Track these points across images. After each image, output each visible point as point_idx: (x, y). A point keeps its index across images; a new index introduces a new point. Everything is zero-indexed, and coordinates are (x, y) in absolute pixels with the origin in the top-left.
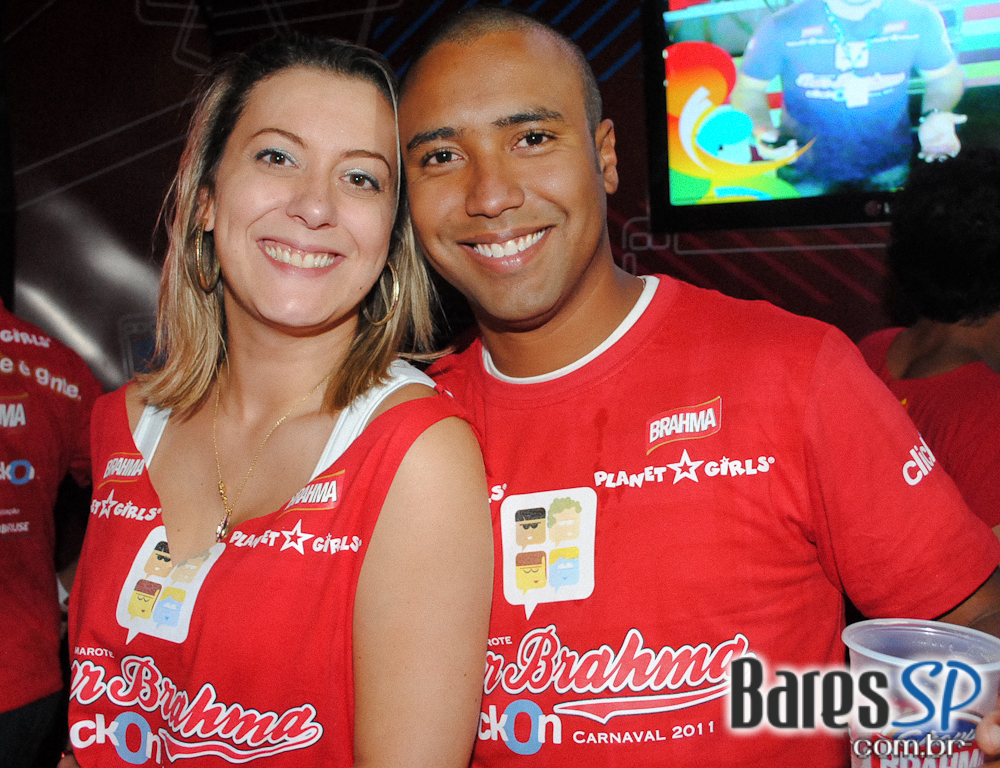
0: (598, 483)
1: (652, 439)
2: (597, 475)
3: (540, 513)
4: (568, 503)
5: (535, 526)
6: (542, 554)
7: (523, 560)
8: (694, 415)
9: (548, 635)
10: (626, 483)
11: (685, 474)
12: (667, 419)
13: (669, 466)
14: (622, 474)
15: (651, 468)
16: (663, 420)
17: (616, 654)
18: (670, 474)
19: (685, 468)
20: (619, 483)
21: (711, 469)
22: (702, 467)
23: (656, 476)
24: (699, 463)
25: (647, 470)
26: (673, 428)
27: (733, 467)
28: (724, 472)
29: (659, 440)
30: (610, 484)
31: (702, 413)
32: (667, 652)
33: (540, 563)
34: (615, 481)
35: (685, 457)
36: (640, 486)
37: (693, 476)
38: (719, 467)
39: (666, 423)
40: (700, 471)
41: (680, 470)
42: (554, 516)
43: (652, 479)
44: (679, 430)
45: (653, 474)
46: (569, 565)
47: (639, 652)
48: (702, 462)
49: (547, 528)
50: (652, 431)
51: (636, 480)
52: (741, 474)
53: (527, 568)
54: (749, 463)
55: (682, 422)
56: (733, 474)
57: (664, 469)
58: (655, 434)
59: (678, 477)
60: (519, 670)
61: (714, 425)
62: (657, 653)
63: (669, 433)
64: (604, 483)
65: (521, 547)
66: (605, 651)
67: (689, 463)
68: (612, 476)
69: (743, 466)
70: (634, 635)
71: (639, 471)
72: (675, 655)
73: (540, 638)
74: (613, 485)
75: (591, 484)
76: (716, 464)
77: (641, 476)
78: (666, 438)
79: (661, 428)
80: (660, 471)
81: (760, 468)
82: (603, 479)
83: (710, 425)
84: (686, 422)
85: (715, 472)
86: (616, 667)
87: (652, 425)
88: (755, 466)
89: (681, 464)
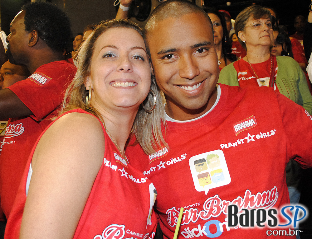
0: (222, 147)
1: (236, 131)
2: (221, 145)
3: (204, 160)
4: (213, 156)
5: (202, 165)
6: (207, 173)
7: (200, 176)
8: (247, 121)
9: (216, 198)
10: (232, 146)
11: (250, 140)
12: (239, 124)
13: (245, 138)
14: (230, 144)
15: (239, 140)
16: (238, 125)
17: (243, 198)
18: (245, 141)
19: (250, 138)
20: (229, 146)
21: (258, 137)
22: (255, 137)
23: (241, 142)
24: (253, 136)
25: (238, 141)
26: (243, 127)
27: (263, 135)
28: (262, 137)
29: (239, 131)
30: (226, 147)
31: (249, 120)
32: (259, 194)
33: (208, 176)
34: (228, 146)
35: (249, 135)
36: (237, 146)
37: (253, 140)
38: (260, 136)
39: (239, 126)
40: (255, 138)
41: (248, 139)
42: (209, 160)
43: (240, 143)
44: (245, 127)
45: (239, 142)
46: (220, 175)
47: (250, 196)
48: (255, 135)
49: (207, 165)
50: (235, 129)
51: (235, 144)
52: (267, 136)
53: (203, 179)
54: (268, 133)
55: (245, 124)
56: (265, 137)
57: (243, 140)
58: (237, 129)
59: (249, 141)
60: (206, 212)
61: (255, 123)
62: (256, 195)
63: (241, 128)
64: (224, 147)
65: (199, 172)
66: (239, 198)
67: (250, 136)
68: (226, 145)
69: (267, 134)
70: (248, 192)
71: (235, 141)
72: (262, 195)
73: (212, 200)
74: (228, 147)
75: (220, 148)
76: (259, 135)
77: (236, 143)
78: (241, 130)
79: (238, 127)
80: (242, 140)
81: (272, 134)
82: (224, 146)
83: (253, 124)
84: (246, 124)
85: (259, 138)
86: (244, 203)
87: (235, 127)
88: (270, 134)
89: (248, 137)
